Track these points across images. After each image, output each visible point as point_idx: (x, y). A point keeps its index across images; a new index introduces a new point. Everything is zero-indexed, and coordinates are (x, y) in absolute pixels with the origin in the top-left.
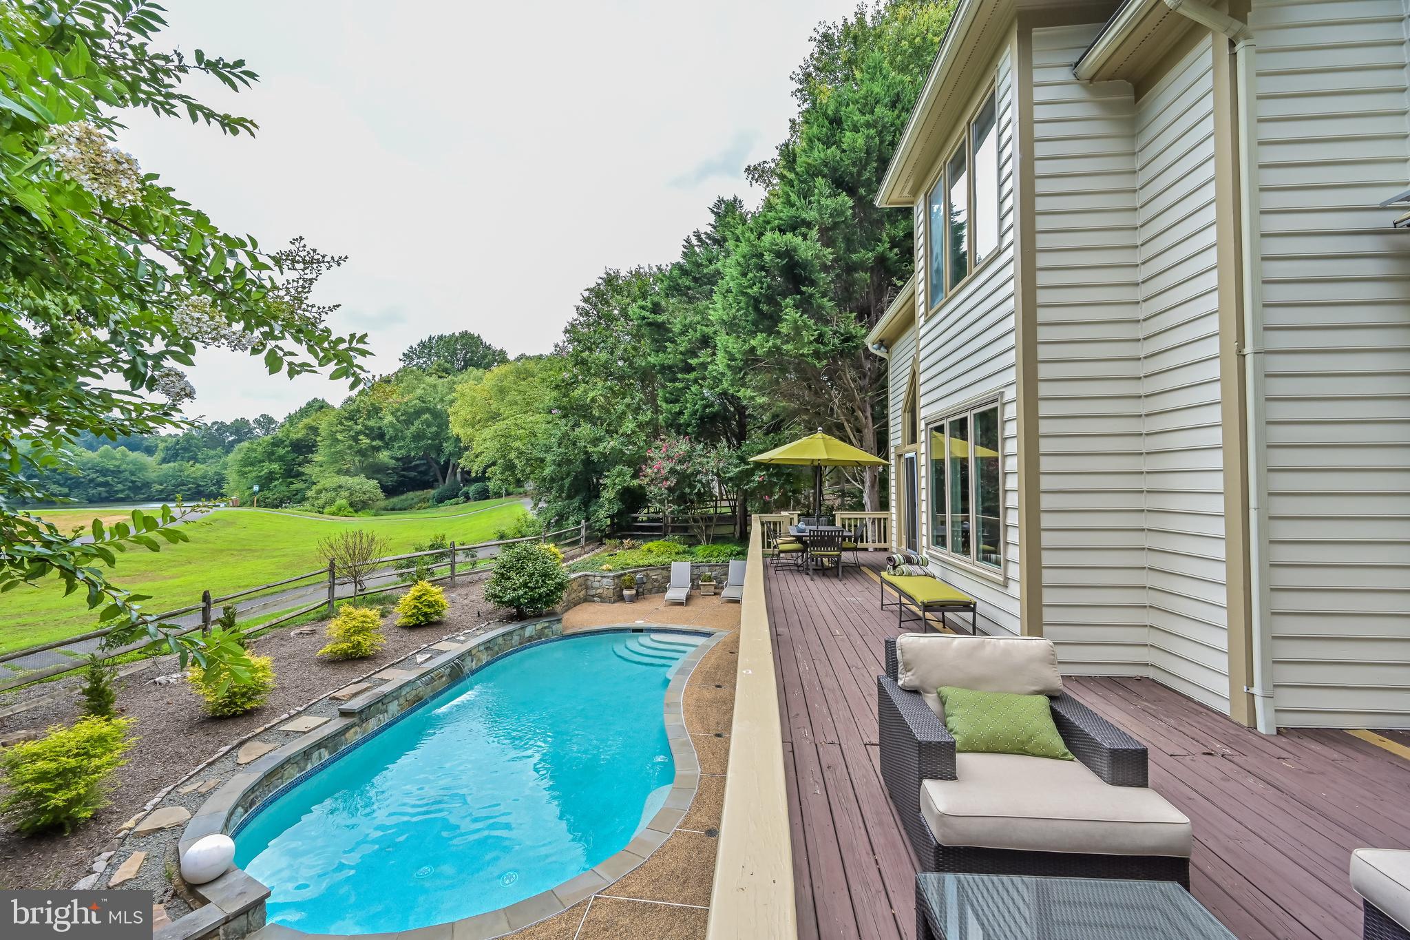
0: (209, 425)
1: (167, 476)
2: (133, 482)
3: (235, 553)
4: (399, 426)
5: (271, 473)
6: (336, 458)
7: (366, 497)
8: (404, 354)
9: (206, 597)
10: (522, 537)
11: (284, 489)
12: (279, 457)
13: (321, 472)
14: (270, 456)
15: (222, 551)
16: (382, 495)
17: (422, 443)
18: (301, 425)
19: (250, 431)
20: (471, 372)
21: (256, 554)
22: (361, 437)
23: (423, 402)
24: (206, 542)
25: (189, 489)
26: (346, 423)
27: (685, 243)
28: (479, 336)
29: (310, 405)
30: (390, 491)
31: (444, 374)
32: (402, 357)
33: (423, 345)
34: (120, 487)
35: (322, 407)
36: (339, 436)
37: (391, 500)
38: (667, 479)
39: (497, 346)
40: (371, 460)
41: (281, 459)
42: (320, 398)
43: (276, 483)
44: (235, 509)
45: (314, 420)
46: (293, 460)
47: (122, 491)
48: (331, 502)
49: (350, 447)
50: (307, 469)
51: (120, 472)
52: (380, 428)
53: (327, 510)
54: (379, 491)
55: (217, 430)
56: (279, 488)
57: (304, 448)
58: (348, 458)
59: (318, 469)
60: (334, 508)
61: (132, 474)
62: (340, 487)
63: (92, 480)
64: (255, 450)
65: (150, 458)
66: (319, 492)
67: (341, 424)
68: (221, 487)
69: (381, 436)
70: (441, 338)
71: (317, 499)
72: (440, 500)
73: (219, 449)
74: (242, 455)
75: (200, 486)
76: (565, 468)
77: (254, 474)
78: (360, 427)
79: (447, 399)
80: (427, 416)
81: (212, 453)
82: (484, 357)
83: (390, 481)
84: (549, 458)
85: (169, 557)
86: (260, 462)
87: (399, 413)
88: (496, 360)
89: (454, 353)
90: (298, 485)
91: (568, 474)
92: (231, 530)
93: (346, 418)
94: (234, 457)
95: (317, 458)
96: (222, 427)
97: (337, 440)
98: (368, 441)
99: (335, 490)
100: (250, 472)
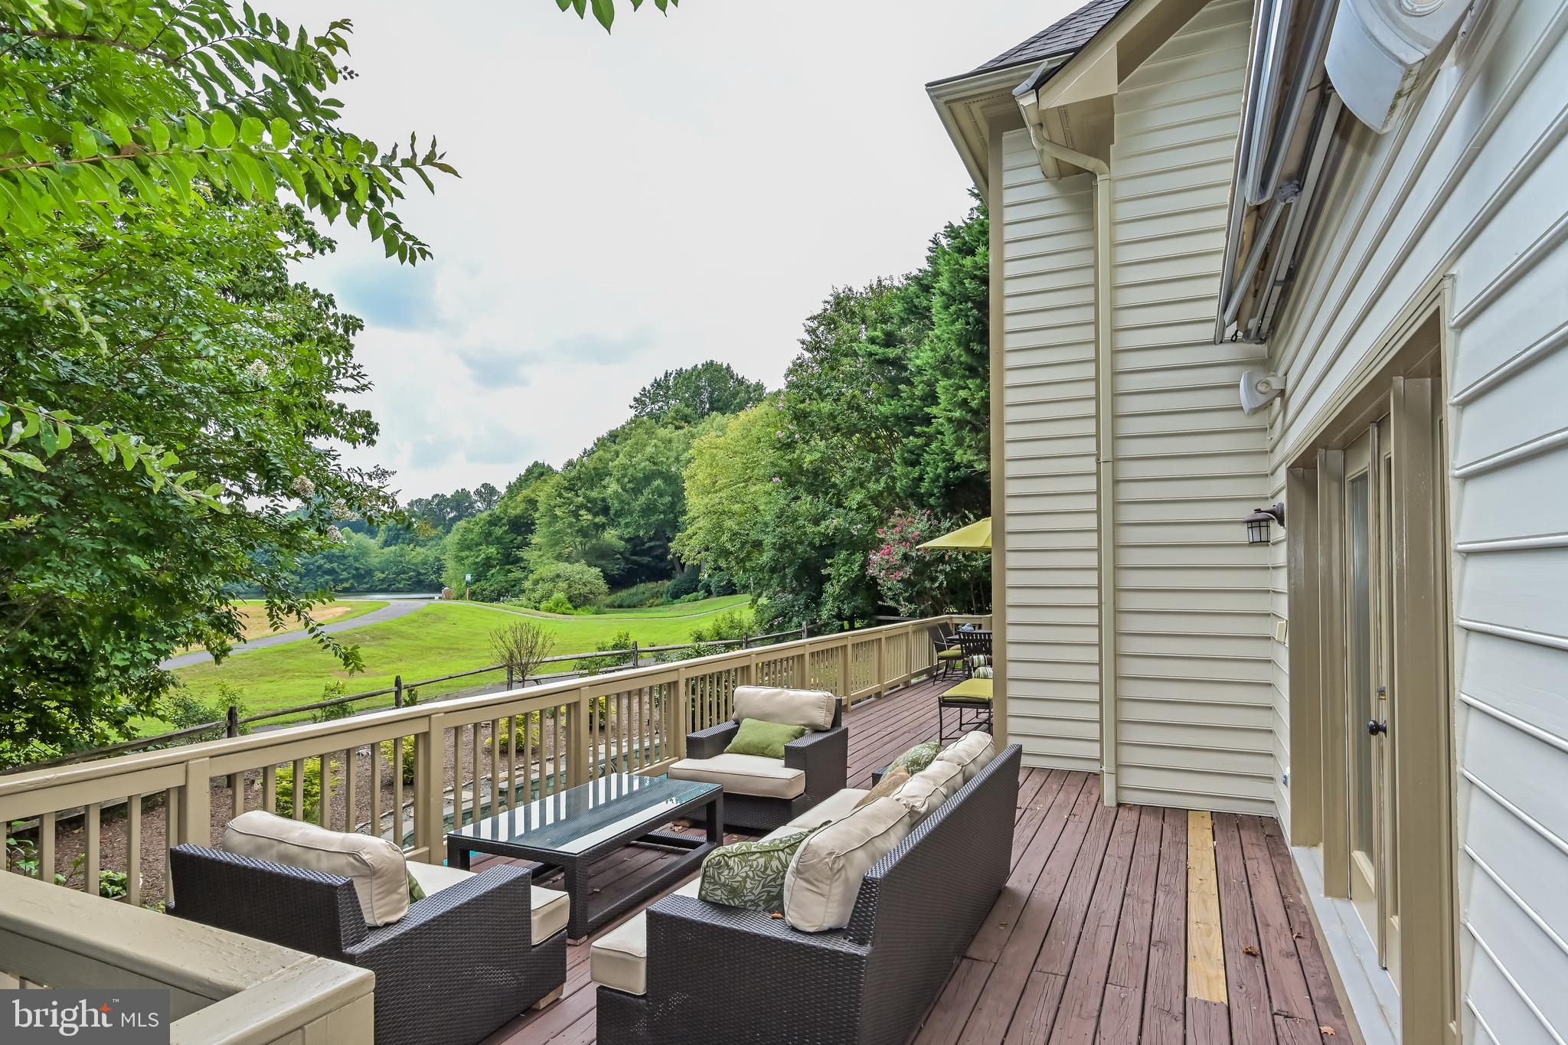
0: (430, 499)
1: (388, 561)
2: (357, 569)
3: (443, 652)
4: (625, 496)
5: (488, 558)
6: (556, 540)
7: (586, 590)
8: (635, 399)
9: (398, 682)
10: (720, 639)
11: (501, 578)
12: (497, 538)
13: (540, 557)
14: (487, 537)
15: (430, 649)
16: (603, 586)
17: (653, 519)
18: (519, 498)
19: (471, 505)
20: (714, 419)
21: (463, 654)
22: (581, 512)
23: (655, 464)
24: (417, 638)
25: (410, 578)
26: (566, 495)
27: (931, 245)
28: (728, 367)
29: (529, 471)
30: (615, 583)
31: (683, 424)
32: (633, 403)
33: (657, 384)
34: (345, 575)
35: (542, 474)
36: (558, 512)
37: (619, 594)
38: (900, 568)
39: (752, 380)
40: (594, 541)
41: (499, 540)
42: (540, 462)
43: (493, 571)
44: (448, 602)
45: (534, 491)
46: (512, 541)
47: (347, 580)
48: (547, 596)
49: (571, 525)
50: (524, 554)
51: (345, 557)
52: (604, 500)
53: (544, 605)
54: (602, 582)
55: (438, 505)
56: (497, 578)
57: (522, 526)
58: (568, 539)
59: (537, 553)
60: (551, 604)
61: (356, 559)
62: (558, 576)
63: (320, 567)
64: (471, 531)
65: (372, 541)
66: (536, 582)
67: (560, 495)
68: (440, 576)
69: (605, 510)
70: (679, 373)
71: (534, 590)
72: (676, 595)
73: (440, 528)
74: (459, 536)
75: (420, 574)
76: (788, 553)
77: (471, 560)
78: (581, 499)
79: (682, 458)
80: (658, 482)
81: (434, 532)
82: (735, 395)
83: (615, 569)
84: (768, 540)
85: (381, 653)
86: (478, 545)
87: (626, 480)
88: (750, 399)
89: (697, 392)
90: (517, 574)
91: (791, 563)
92: (441, 626)
93: (566, 488)
94: (452, 539)
95: (535, 539)
96: (441, 499)
97: (555, 517)
98: (590, 517)
99: (553, 580)
100: (467, 557)
